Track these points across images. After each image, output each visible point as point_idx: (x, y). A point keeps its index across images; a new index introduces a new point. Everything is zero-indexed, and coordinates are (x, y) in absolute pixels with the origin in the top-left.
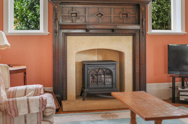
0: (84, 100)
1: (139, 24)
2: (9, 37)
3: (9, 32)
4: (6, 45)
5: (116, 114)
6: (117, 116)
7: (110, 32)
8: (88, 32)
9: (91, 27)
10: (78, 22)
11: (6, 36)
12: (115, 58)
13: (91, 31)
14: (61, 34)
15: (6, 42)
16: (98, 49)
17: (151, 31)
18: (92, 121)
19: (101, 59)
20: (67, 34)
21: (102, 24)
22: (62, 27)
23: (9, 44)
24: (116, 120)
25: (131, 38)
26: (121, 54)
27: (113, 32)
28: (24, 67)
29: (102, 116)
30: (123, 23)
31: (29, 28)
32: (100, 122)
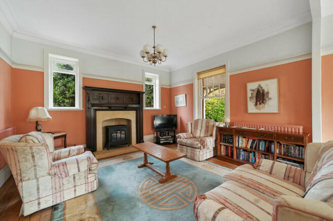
0: (108, 150)
1: (139, 104)
2: (50, 112)
3: (49, 108)
4: (48, 118)
5: (132, 156)
6: (131, 157)
7: (124, 108)
8: (110, 109)
9: (113, 105)
10: (104, 102)
11: (48, 111)
12: (125, 123)
13: (112, 108)
14: (92, 110)
15: (48, 116)
16: (115, 119)
17: (145, 108)
18: (118, 164)
19: (117, 124)
20: (96, 110)
21: (119, 104)
22: (93, 105)
23: (51, 117)
24: (131, 161)
25: (135, 111)
26: (129, 121)
27: (126, 109)
28: (65, 133)
29: (123, 159)
30: (131, 104)
31: (60, 106)
32: (124, 164)
